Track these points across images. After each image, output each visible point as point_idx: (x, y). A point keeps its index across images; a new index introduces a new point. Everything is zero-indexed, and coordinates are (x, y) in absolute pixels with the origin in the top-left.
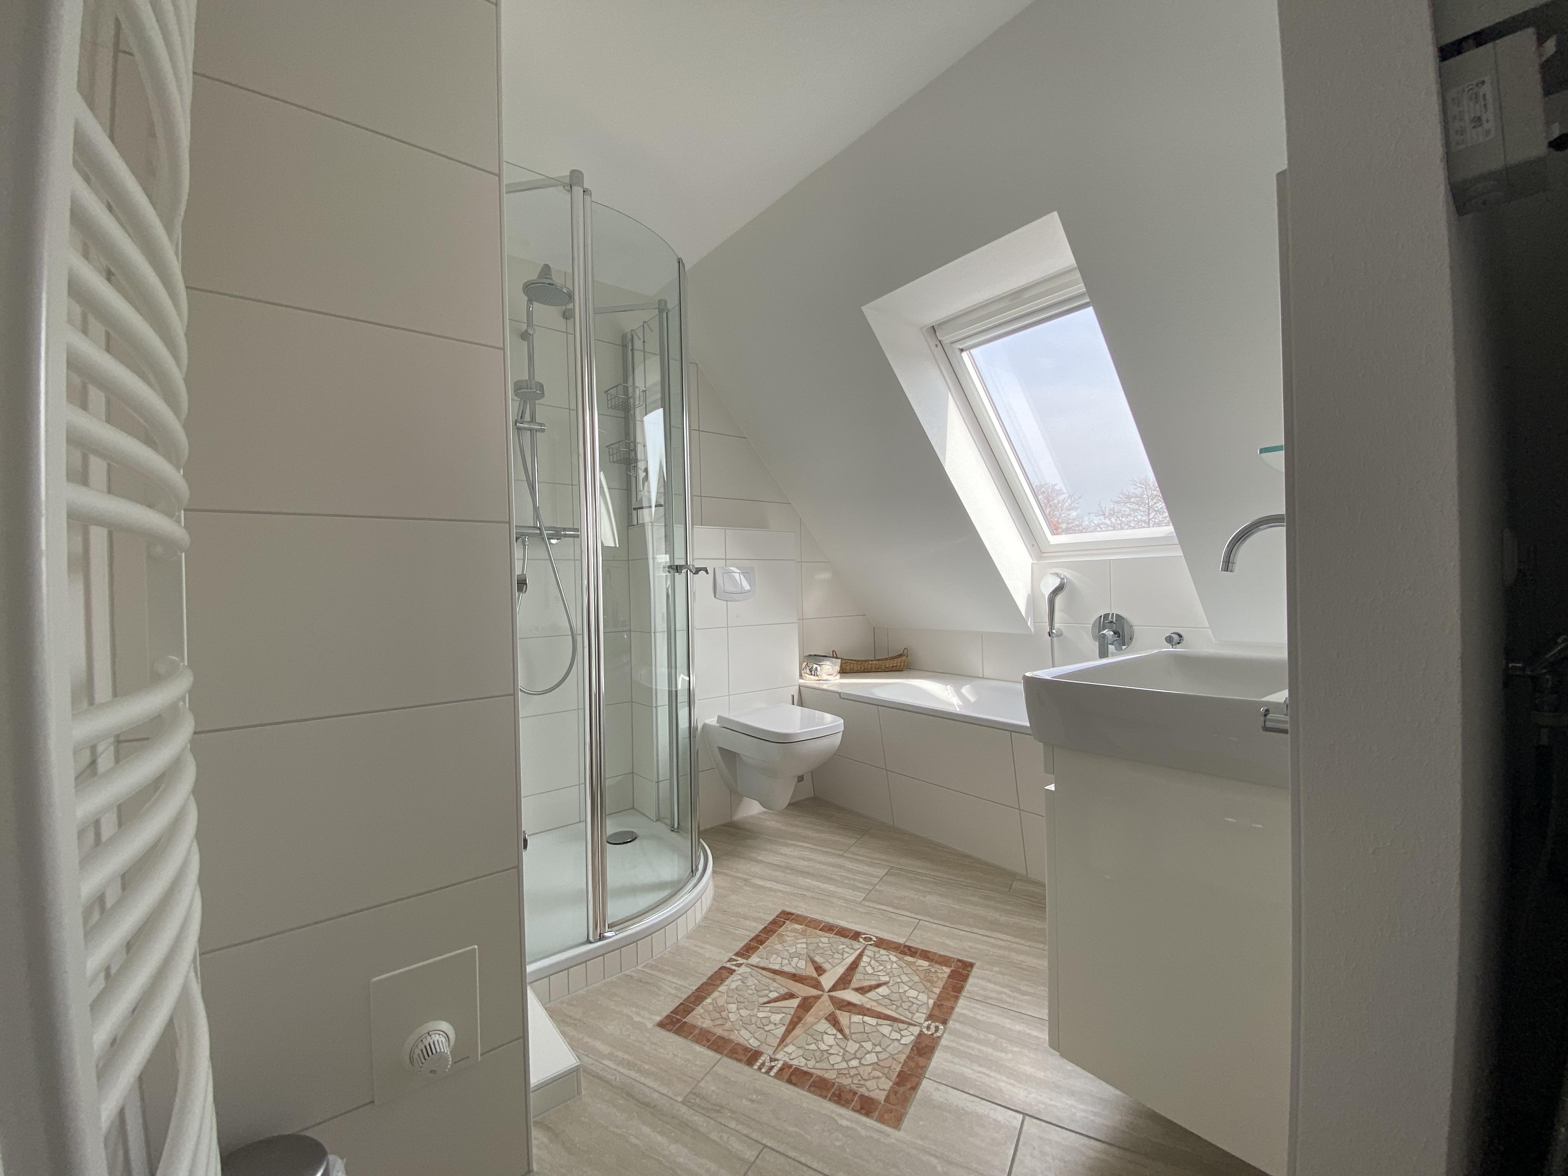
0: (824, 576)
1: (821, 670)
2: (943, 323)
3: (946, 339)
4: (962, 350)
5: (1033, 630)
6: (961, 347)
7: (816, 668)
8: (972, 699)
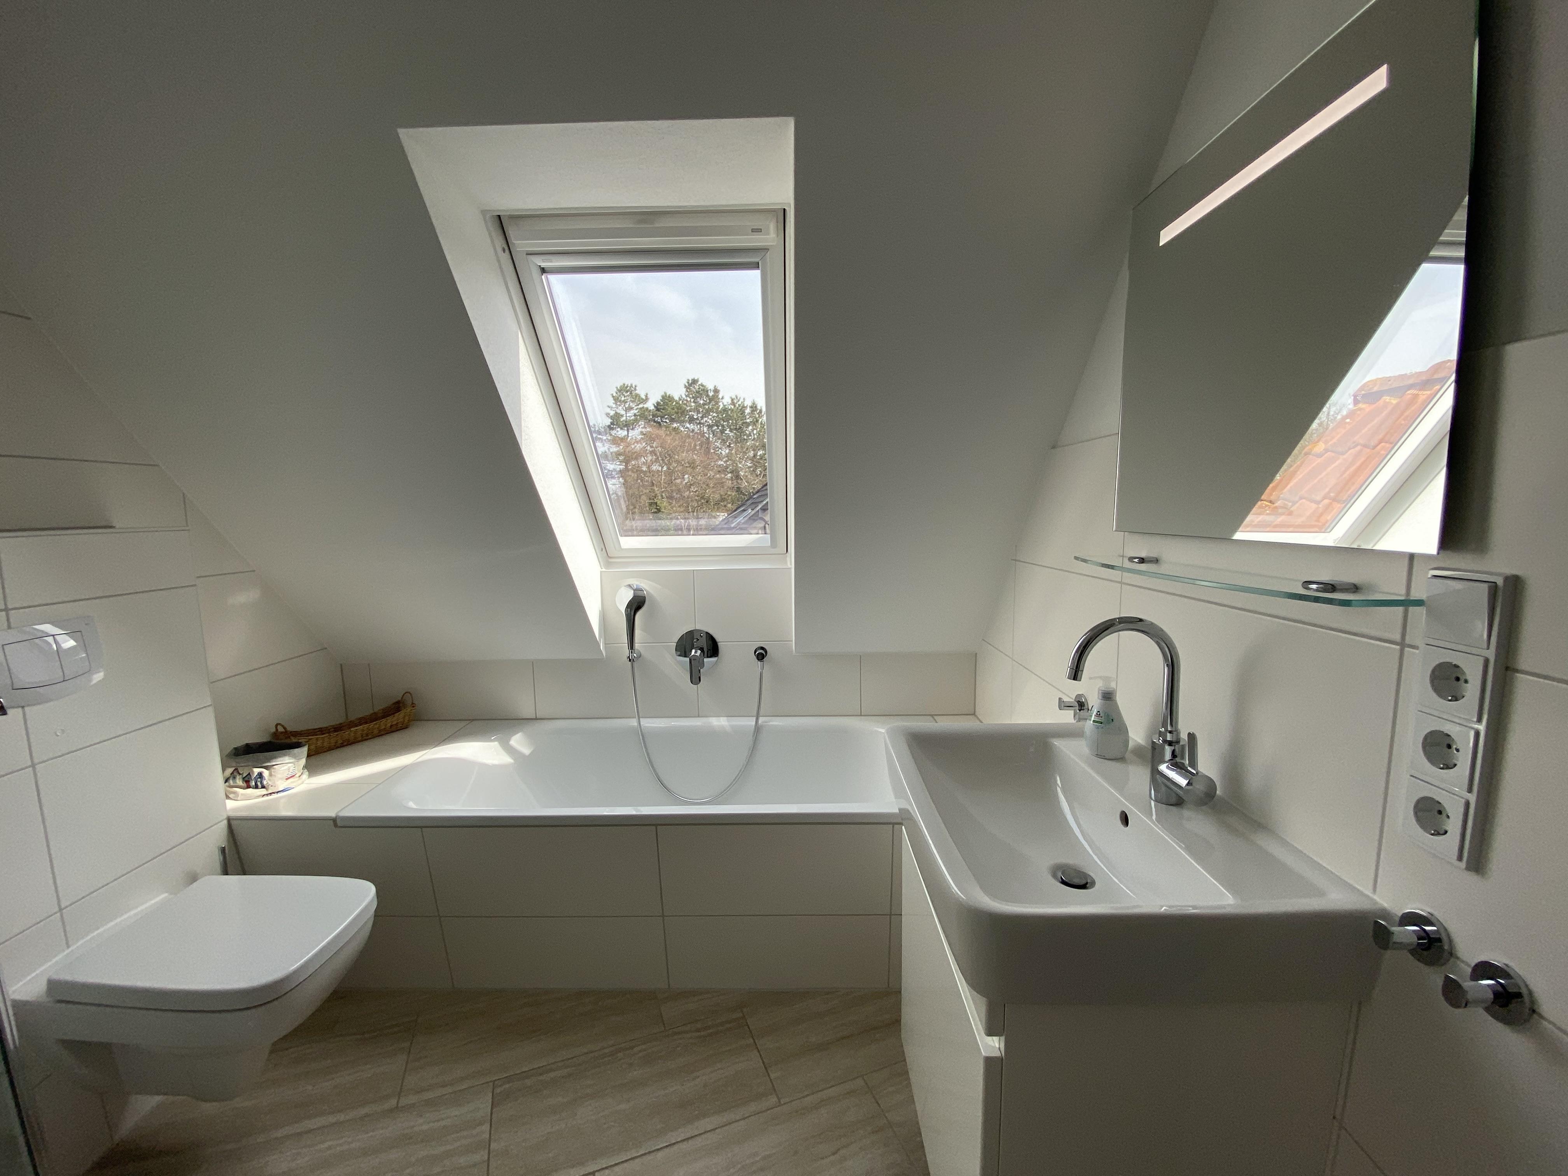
0: (246, 597)
1: (271, 775)
2: (518, 218)
3: (521, 245)
4: (543, 270)
5: (604, 655)
6: (543, 265)
7: (260, 775)
8: (526, 751)
